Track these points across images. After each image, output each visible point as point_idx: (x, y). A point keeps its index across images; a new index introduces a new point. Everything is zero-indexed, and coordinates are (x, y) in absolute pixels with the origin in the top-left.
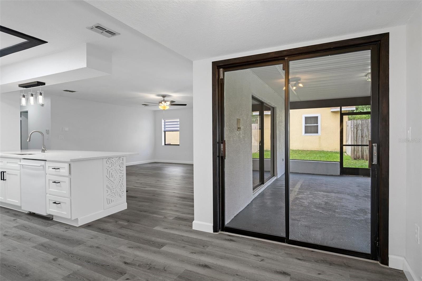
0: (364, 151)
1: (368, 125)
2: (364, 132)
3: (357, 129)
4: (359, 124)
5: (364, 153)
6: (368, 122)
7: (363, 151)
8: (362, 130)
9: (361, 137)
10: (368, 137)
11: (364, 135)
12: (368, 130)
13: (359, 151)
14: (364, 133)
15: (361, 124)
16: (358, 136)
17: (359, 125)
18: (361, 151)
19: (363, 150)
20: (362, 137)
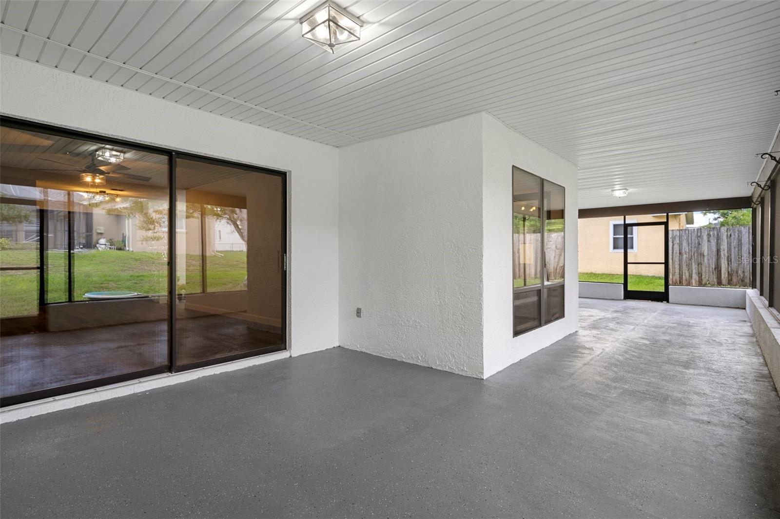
0: (684, 274)
1: (688, 236)
2: (683, 246)
3: (673, 242)
4: (676, 235)
5: (683, 276)
6: (688, 233)
7: (681, 274)
8: (680, 244)
9: (678, 254)
10: (689, 253)
11: (683, 251)
12: (689, 244)
13: (676, 274)
14: (683, 248)
15: (678, 235)
16: (674, 252)
17: (677, 237)
18: (678, 273)
19: (681, 272)
20: (680, 253)
